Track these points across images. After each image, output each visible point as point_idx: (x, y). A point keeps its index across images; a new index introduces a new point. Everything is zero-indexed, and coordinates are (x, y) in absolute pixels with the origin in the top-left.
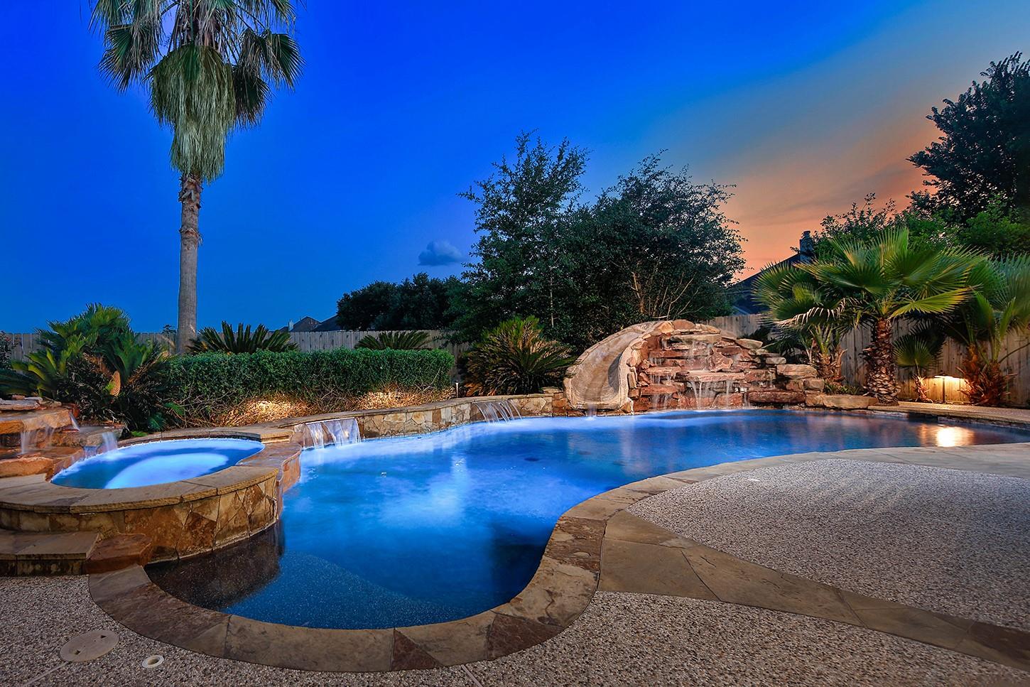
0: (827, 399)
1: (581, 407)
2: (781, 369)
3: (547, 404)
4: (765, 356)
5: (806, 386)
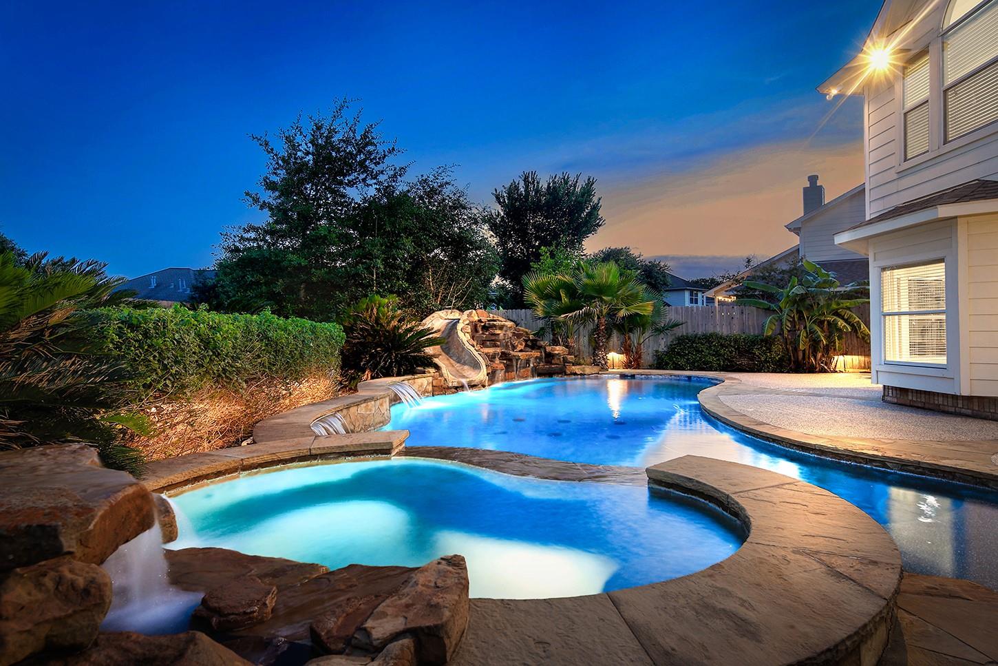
0: (578, 369)
1: (455, 384)
2: (548, 349)
3: (428, 384)
4: (536, 341)
5: (565, 360)
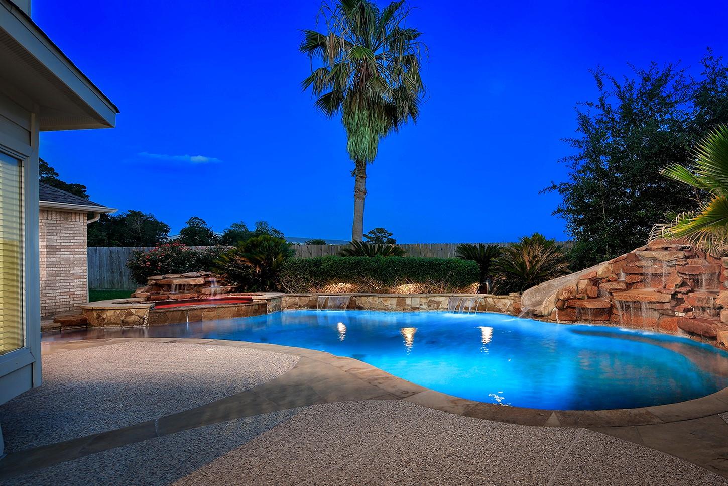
3: (511, 305)
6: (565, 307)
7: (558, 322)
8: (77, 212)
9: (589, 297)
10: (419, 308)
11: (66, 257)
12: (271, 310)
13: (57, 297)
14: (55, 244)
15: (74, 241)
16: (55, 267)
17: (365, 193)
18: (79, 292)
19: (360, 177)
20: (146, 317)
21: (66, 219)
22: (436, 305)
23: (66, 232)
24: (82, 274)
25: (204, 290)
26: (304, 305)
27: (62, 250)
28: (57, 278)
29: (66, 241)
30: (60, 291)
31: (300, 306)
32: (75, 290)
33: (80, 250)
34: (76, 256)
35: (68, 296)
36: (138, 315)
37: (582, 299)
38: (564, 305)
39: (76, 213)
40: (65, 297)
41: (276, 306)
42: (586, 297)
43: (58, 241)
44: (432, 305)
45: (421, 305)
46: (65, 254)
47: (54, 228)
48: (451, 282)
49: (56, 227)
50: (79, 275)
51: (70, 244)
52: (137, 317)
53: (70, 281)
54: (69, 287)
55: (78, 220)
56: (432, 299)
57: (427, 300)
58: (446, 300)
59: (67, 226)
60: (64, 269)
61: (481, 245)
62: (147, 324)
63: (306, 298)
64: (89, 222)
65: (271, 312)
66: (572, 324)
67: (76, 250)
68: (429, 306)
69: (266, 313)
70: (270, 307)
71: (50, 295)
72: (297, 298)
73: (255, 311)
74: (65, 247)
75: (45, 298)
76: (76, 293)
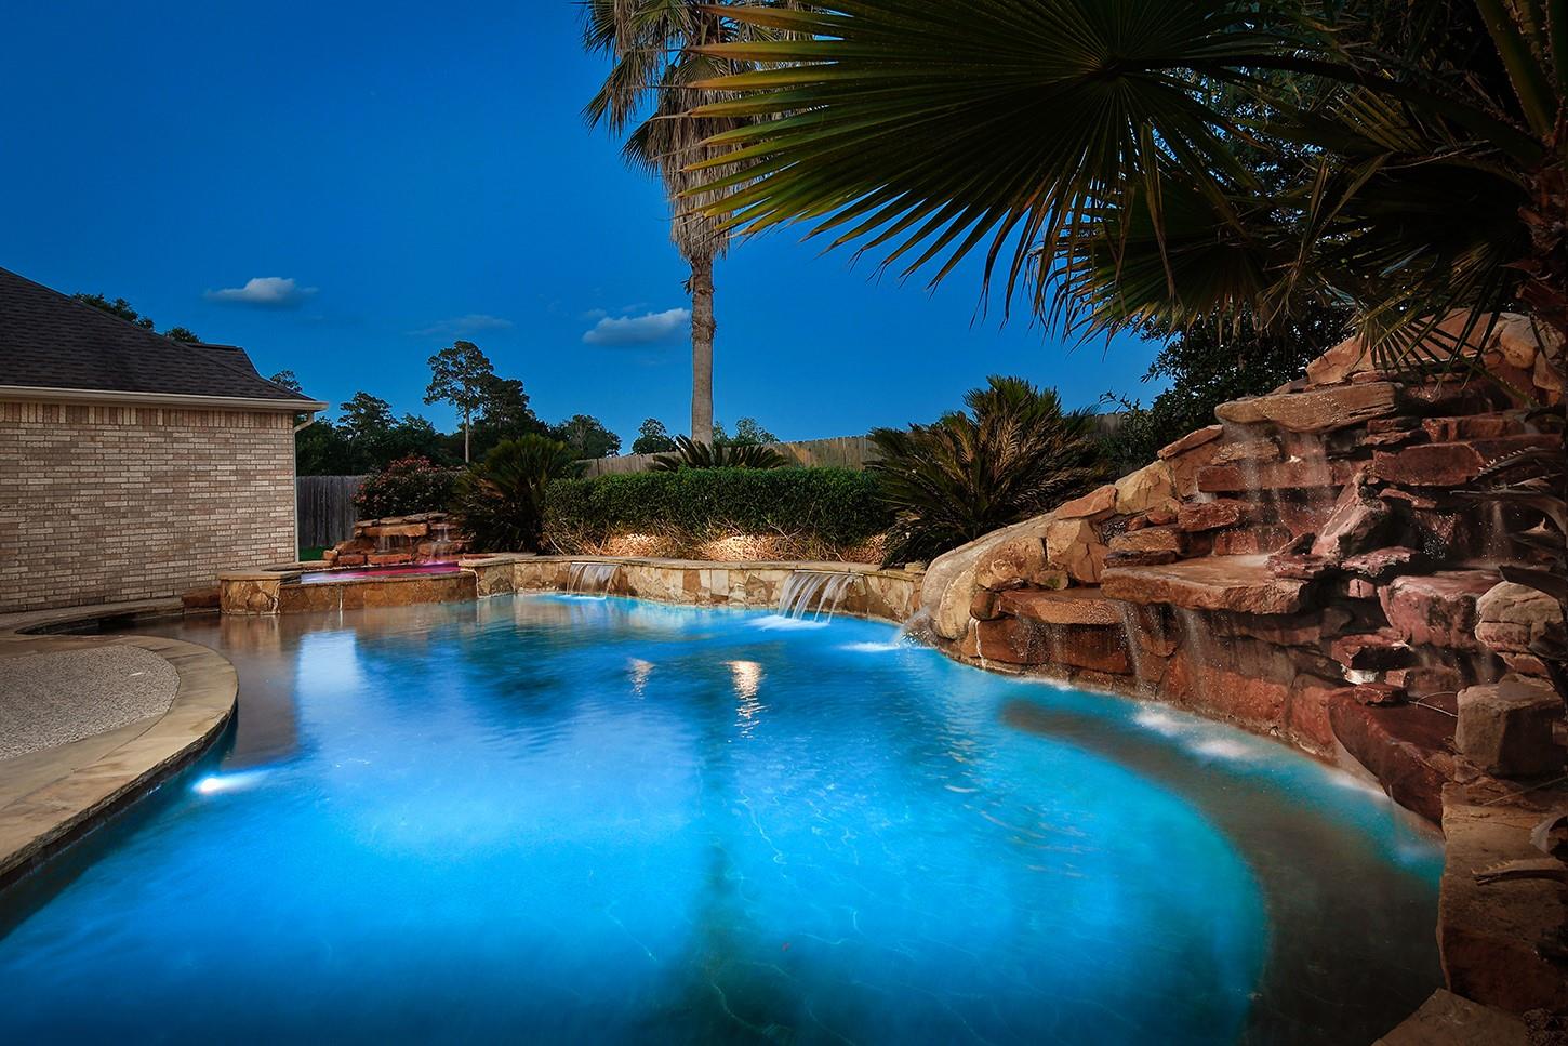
3: (910, 599)
6: (994, 614)
7: (984, 662)
8: (279, 413)
9: (1074, 584)
10: (727, 598)
11: (264, 489)
12: (487, 590)
13: (253, 558)
14: (248, 468)
15: (275, 462)
16: (249, 507)
17: (712, 330)
18: (284, 549)
19: (700, 292)
20: (276, 596)
21: (263, 426)
22: (763, 591)
23: (263, 446)
24: (286, 519)
25: (423, 548)
26: (551, 582)
27: (258, 477)
28: (253, 526)
29: (262, 462)
30: (256, 547)
31: (544, 585)
32: (278, 545)
33: (283, 477)
34: (279, 488)
35: (267, 556)
36: (265, 593)
37: (1048, 589)
38: (991, 610)
39: (277, 415)
40: (264, 557)
41: (498, 582)
42: (1064, 583)
43: (252, 462)
44: (755, 593)
45: (731, 589)
46: (262, 484)
47: (247, 441)
48: (818, 530)
49: (249, 439)
50: (282, 519)
51: (269, 467)
52: (264, 595)
53: (270, 530)
54: (269, 541)
55: (279, 426)
56: (755, 574)
57: (745, 577)
58: (785, 577)
59: (264, 436)
60: (262, 510)
61: (916, 429)
62: (277, 610)
63: (553, 566)
64: (298, 428)
65: (486, 594)
66: (1020, 674)
67: (278, 478)
68: (749, 594)
69: (474, 595)
70: (484, 582)
71: (242, 553)
72: (539, 566)
73: (451, 591)
74: (263, 473)
75: (237, 559)
76: (278, 550)
